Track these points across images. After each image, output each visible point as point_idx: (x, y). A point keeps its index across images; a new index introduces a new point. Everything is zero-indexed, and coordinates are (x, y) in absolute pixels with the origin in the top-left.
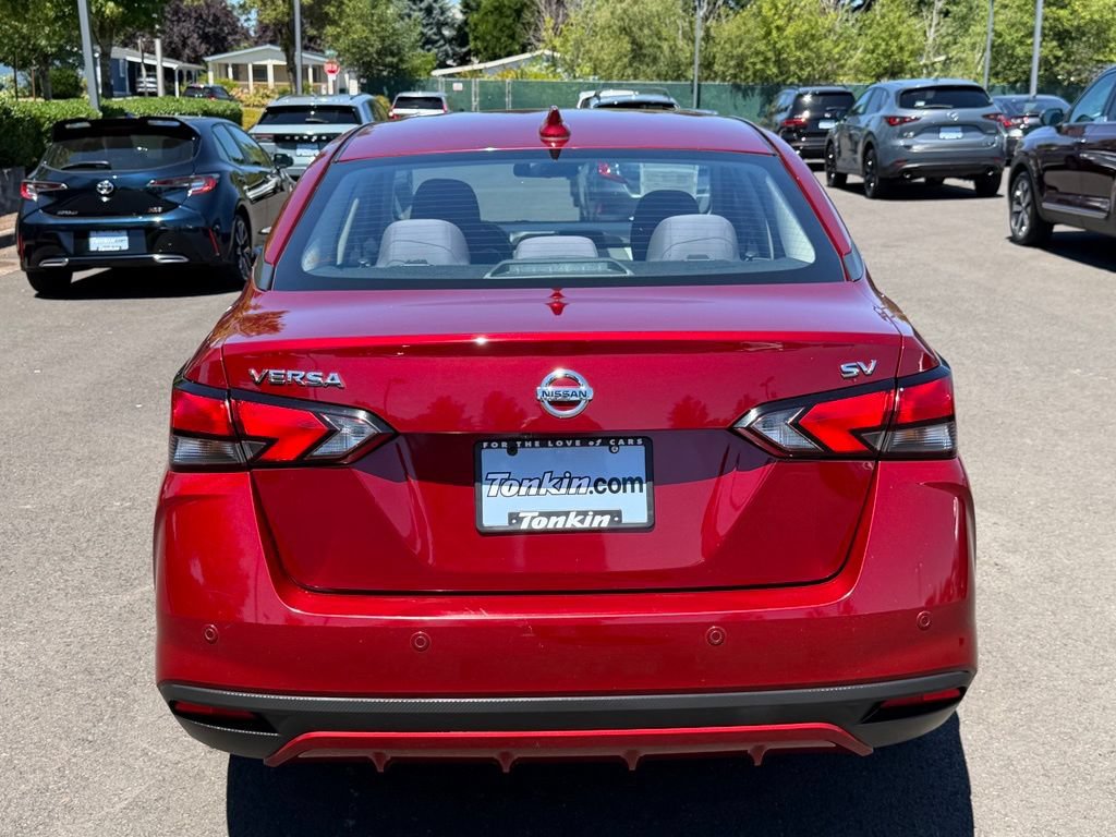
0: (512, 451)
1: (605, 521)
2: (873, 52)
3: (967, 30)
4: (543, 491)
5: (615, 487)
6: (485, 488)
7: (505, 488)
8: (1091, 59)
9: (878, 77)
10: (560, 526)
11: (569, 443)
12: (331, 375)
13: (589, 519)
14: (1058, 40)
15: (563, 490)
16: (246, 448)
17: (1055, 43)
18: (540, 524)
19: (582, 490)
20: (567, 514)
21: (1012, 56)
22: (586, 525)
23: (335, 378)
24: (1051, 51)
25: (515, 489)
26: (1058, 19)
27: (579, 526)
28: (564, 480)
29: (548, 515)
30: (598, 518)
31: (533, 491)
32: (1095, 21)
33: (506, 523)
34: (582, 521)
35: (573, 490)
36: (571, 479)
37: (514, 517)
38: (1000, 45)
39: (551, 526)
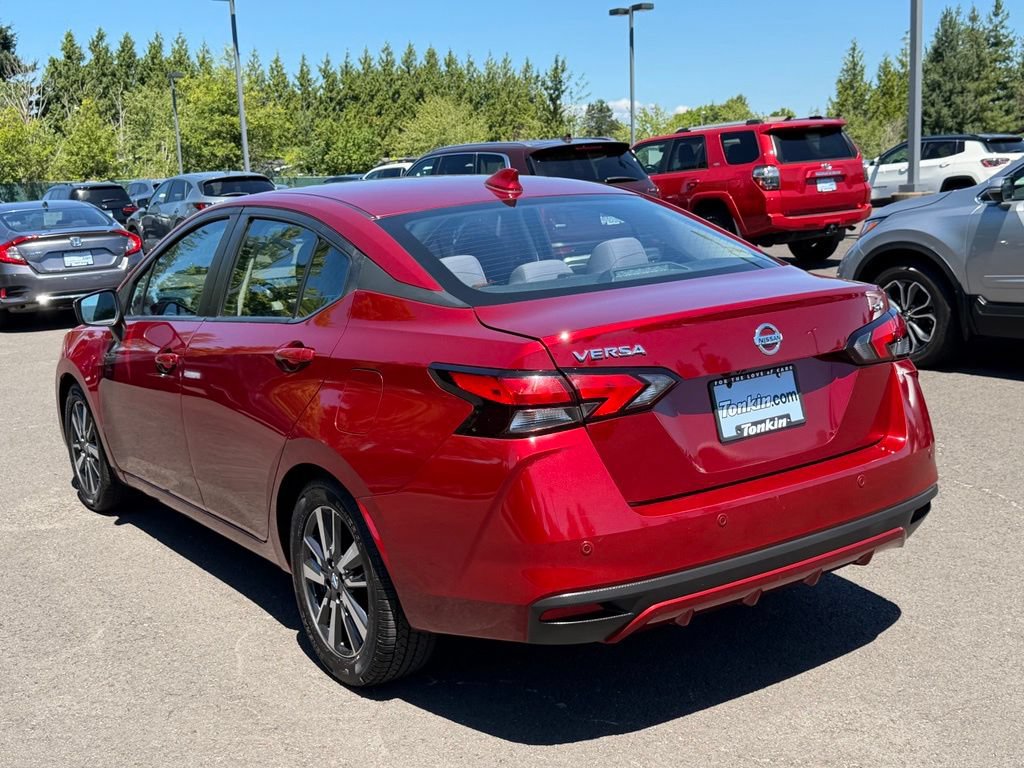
0: (729, 385)
1: (783, 423)
2: (78, 154)
3: (148, 135)
4: (749, 409)
5: (784, 400)
6: (720, 412)
7: (730, 410)
8: (263, 156)
9: (87, 176)
10: (763, 430)
11: (757, 374)
12: (636, 347)
13: (776, 422)
14: (234, 142)
15: (759, 407)
16: (584, 409)
17: (233, 144)
18: (753, 431)
19: (768, 404)
20: (764, 421)
21: (200, 156)
22: (776, 427)
23: (639, 349)
24: (231, 150)
25: (735, 410)
26: (232, 125)
27: (772, 428)
28: (758, 399)
29: (755, 424)
30: (781, 421)
31: (744, 410)
32: (261, 126)
33: (735, 434)
34: (773, 425)
35: (763, 406)
36: (761, 398)
37: (739, 428)
38: (189, 146)
39: (759, 431)
